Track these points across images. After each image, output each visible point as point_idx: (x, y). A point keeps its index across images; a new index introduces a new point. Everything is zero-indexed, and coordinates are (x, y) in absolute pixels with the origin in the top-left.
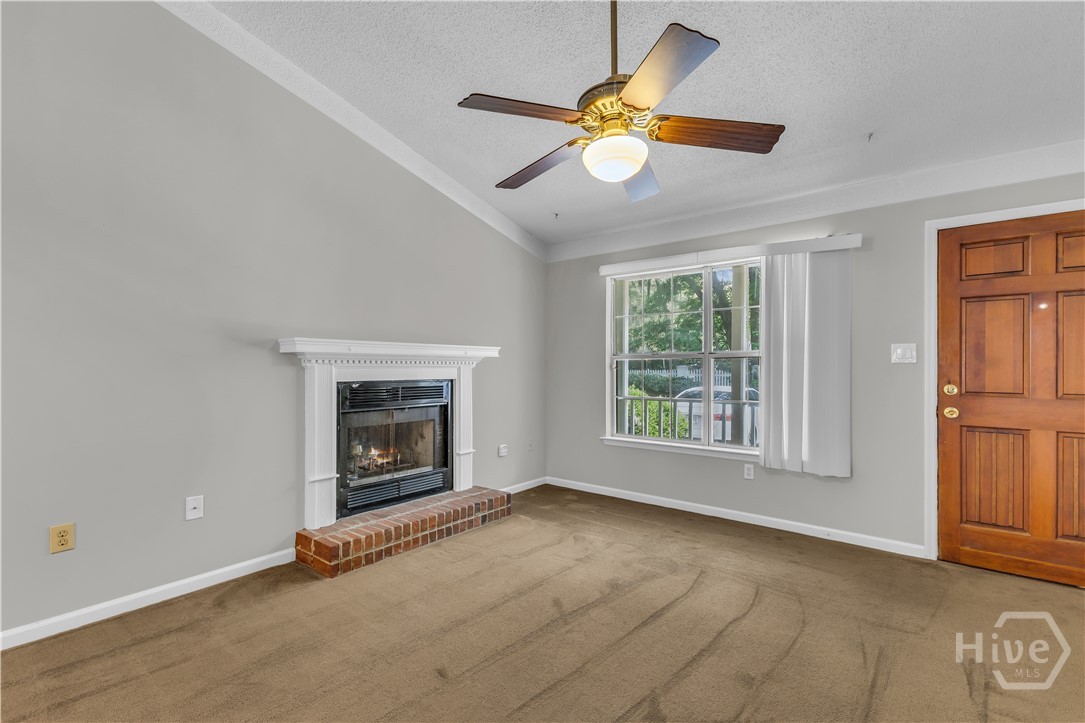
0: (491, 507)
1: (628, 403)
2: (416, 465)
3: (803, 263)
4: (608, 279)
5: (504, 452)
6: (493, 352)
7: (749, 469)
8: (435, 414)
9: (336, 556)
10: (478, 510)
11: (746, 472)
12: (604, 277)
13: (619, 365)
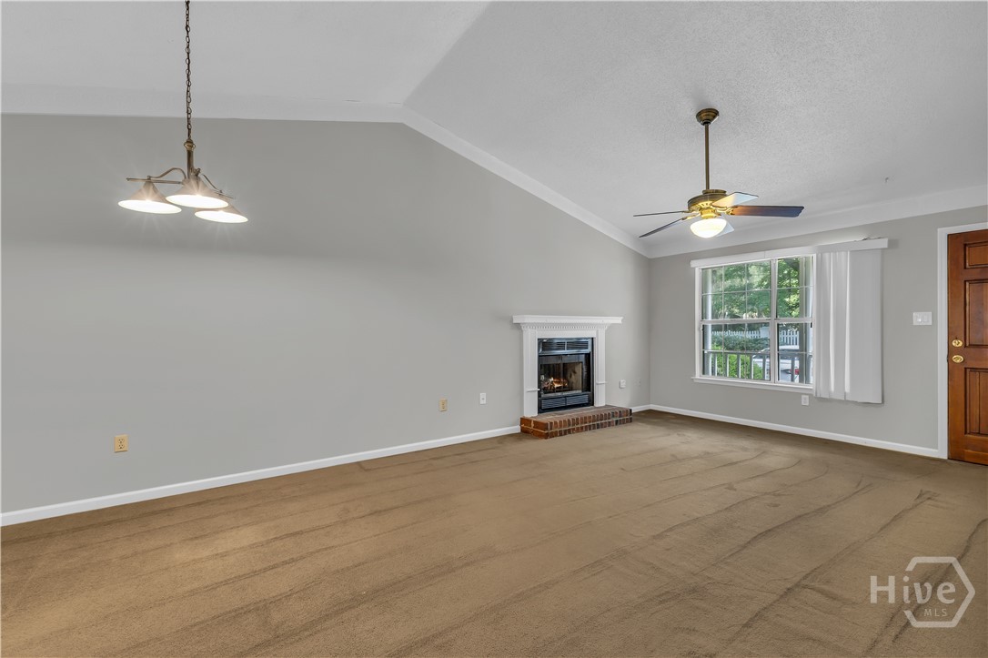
0: (620, 416)
1: (711, 356)
2: (571, 389)
3: (845, 260)
4: (697, 269)
5: (623, 385)
6: (618, 320)
7: (805, 399)
8: (582, 358)
9: (547, 429)
10: (613, 416)
11: (803, 400)
12: (694, 268)
13: (704, 327)
